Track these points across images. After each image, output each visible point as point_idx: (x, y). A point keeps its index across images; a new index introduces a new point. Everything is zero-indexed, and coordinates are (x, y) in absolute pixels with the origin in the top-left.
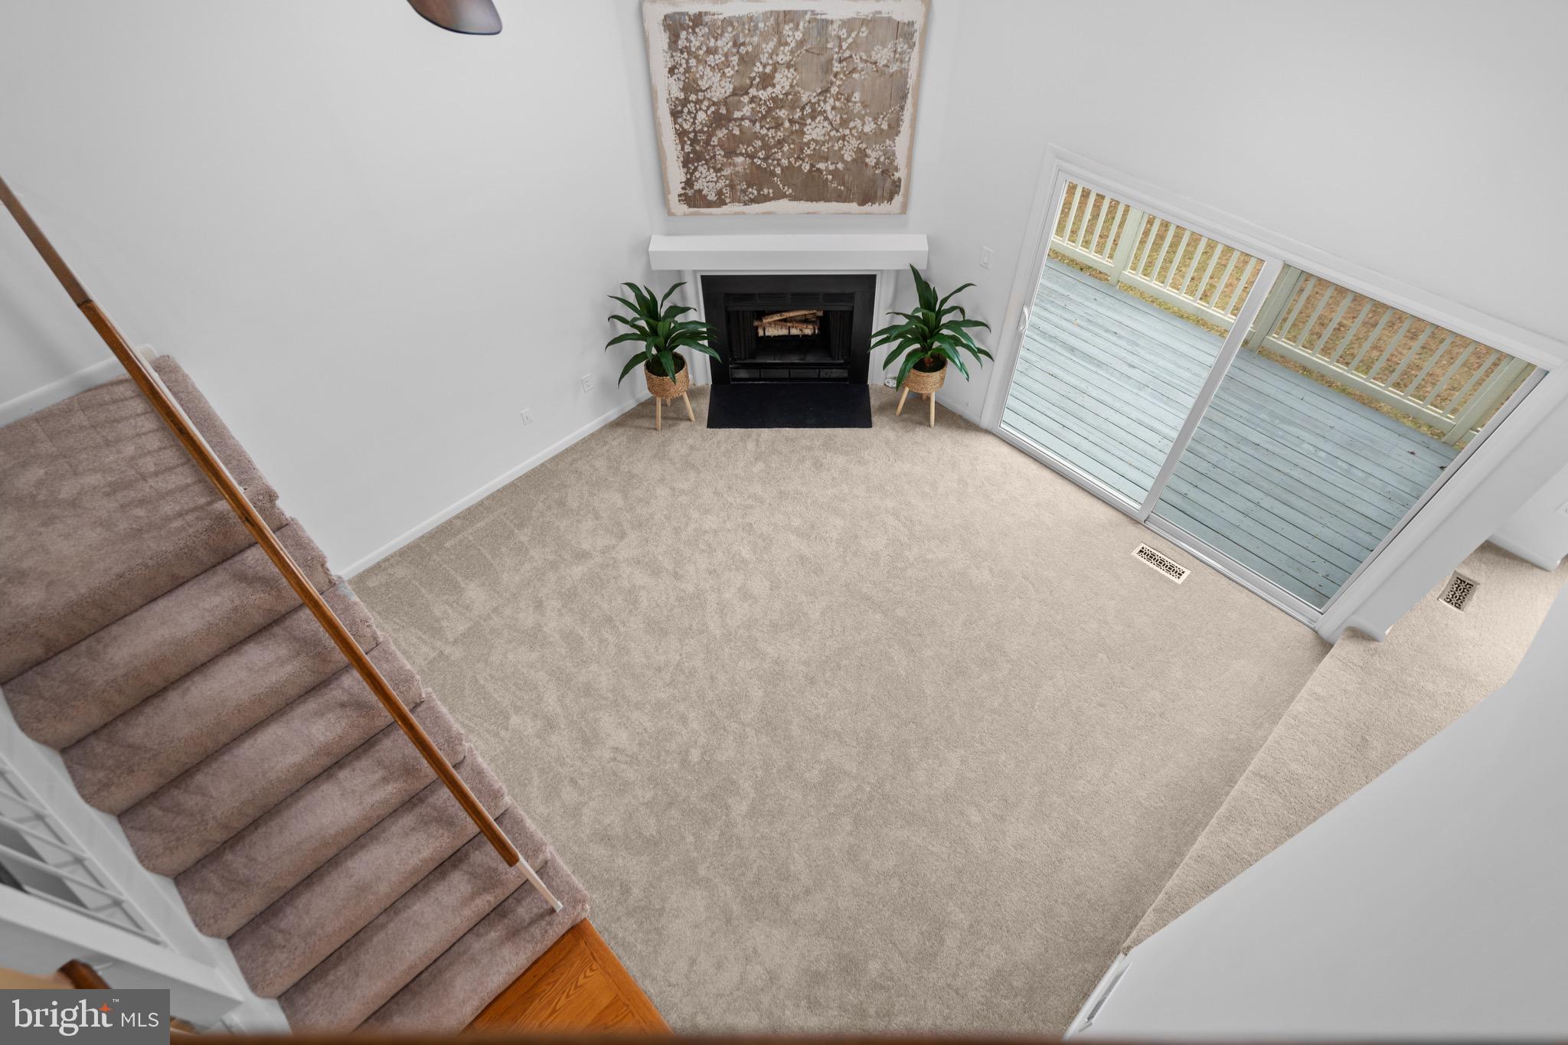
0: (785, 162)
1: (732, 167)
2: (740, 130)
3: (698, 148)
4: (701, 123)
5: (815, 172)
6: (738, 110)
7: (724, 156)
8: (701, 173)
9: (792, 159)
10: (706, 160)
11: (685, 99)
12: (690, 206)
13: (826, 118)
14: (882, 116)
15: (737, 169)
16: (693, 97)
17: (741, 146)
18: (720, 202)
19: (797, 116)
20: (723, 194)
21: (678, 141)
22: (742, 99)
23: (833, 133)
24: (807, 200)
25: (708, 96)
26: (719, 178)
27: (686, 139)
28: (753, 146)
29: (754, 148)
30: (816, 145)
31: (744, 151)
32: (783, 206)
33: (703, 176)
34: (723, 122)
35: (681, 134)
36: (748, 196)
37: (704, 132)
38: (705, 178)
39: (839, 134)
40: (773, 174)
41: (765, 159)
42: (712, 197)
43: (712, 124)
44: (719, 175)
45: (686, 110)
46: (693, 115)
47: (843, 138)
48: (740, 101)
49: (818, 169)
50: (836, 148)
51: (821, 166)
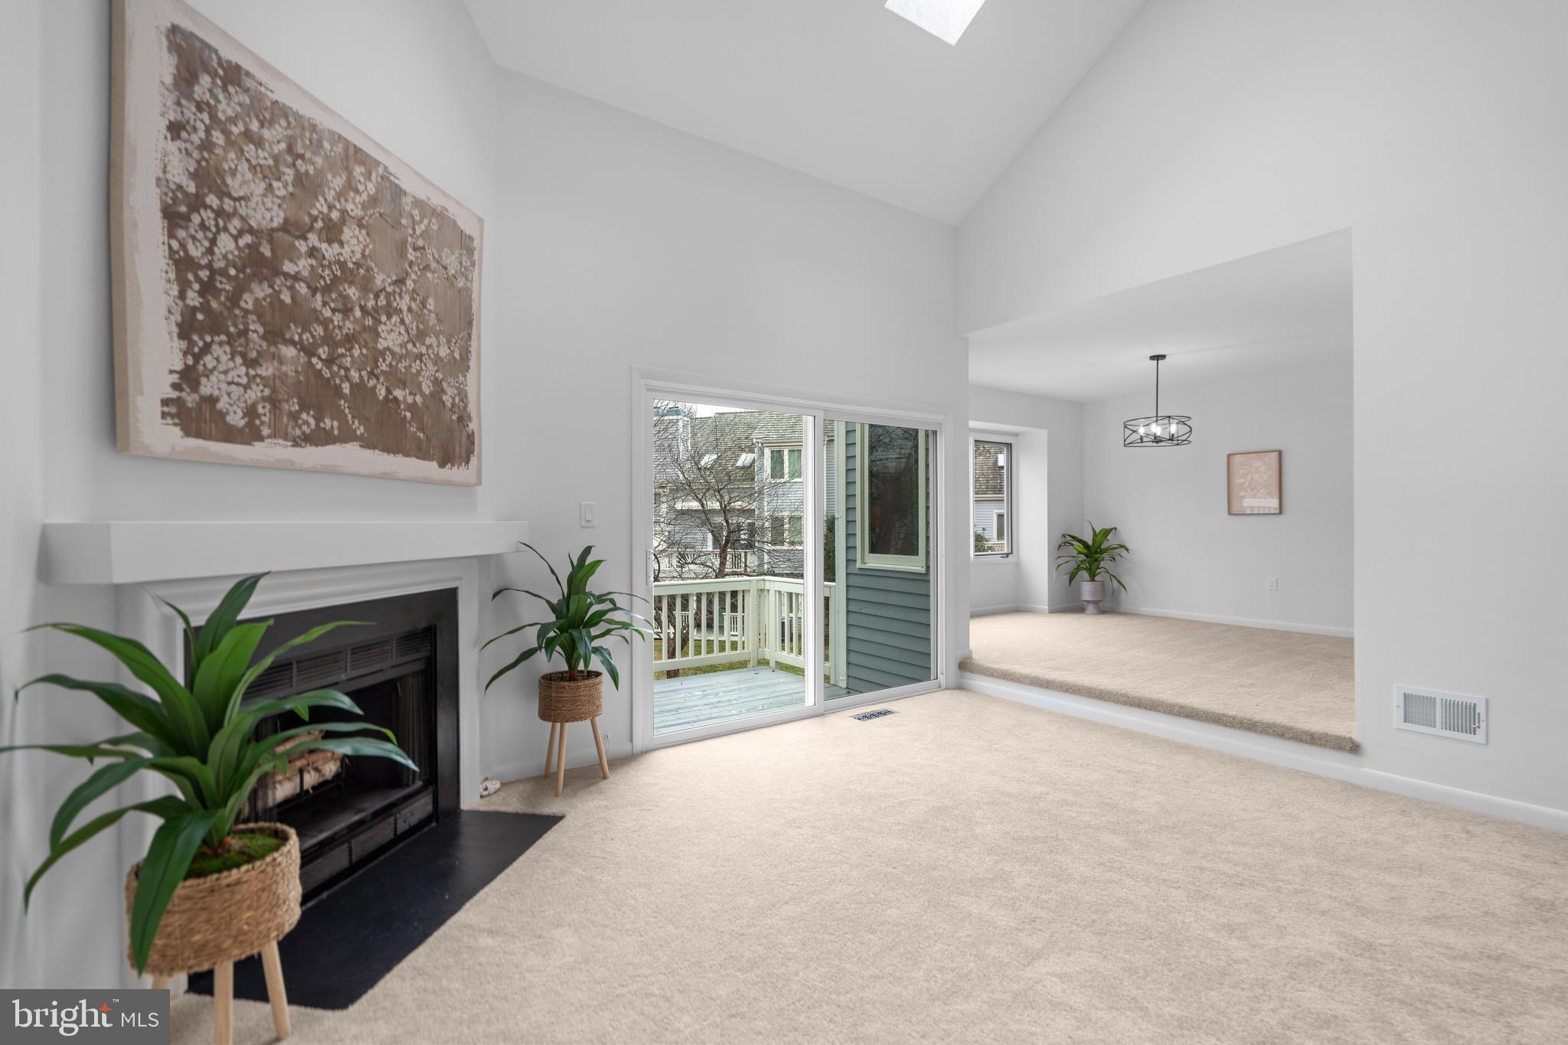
0: (354, 374)
1: (276, 363)
2: (293, 298)
3: (214, 305)
4: (225, 257)
5: (391, 401)
6: (291, 261)
7: (264, 337)
8: (217, 359)
9: (364, 373)
10: (229, 335)
11: (197, 195)
12: (188, 432)
13: (402, 322)
14: (454, 340)
15: (284, 368)
16: (212, 200)
17: (292, 326)
18: (250, 434)
19: (371, 303)
20: (258, 416)
21: (172, 276)
22: (297, 243)
23: (410, 346)
24: (383, 450)
25: (243, 211)
26: (252, 379)
27: (191, 277)
28: (311, 333)
29: (313, 337)
30: (392, 359)
31: (297, 338)
32: (349, 455)
33: (221, 368)
34: (265, 271)
35: (182, 264)
36: (300, 427)
37: (229, 277)
38: (225, 373)
39: (415, 350)
40: (338, 392)
41: (329, 362)
42: (236, 419)
43: (244, 267)
44: (252, 372)
45: (196, 219)
46: (210, 235)
47: (420, 356)
48: (293, 246)
49: (395, 398)
50: (414, 371)
51: (398, 393)
